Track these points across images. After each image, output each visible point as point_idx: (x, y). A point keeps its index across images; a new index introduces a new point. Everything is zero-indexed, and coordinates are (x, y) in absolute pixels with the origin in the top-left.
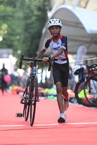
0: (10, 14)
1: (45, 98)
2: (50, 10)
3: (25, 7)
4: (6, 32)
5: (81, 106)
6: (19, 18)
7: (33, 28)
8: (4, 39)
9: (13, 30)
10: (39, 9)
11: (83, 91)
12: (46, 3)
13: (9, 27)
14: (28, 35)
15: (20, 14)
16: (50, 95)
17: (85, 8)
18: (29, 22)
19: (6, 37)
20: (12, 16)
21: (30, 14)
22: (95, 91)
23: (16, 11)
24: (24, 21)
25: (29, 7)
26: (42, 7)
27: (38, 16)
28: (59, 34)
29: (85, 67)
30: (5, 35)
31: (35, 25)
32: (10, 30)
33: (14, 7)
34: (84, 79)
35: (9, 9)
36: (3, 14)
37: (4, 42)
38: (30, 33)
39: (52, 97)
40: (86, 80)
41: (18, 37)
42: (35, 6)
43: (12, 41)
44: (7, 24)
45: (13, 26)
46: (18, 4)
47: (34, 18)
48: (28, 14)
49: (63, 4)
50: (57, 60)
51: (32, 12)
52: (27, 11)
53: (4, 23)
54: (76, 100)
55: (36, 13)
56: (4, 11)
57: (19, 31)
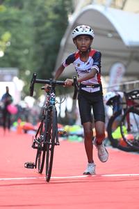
0: (15, 17)
1: (65, 138)
2: (73, 12)
3: (37, 8)
4: (9, 44)
5: (117, 150)
6: (27, 24)
7: (48, 38)
8: (6, 54)
9: (18, 41)
10: (56, 11)
11: (119, 128)
12: (67, 3)
13: (14, 36)
14: (40, 48)
15: (29, 18)
16: (72, 135)
17: (122, 9)
18: (41, 29)
19: (9, 50)
20: (17, 21)
21: (44, 19)
22: (136, 130)
23: (24, 14)
24: (35, 28)
25: (41, 8)
26: (60, 8)
27: (54, 21)
28: (90, 48)
29: (121, 94)
30: (7, 48)
31: (50, 34)
32: (14, 41)
33: (21, 8)
34: (121, 111)
35: (14, 11)
36: (5, 18)
37: (6, 58)
38: (43, 45)
39: (75, 137)
40: (123, 113)
41: (26, 51)
42: (51, 6)
43: (18, 57)
44: (11, 32)
45: (20, 36)
46: (26, 4)
47: (48, 24)
48: (40, 17)
49: (91, 4)
50: (85, 86)
51: (46, 14)
52: (39, 14)
53: (6, 30)
54: (109, 142)
55: (52, 16)
56: (6, 14)
57: (27, 42)
